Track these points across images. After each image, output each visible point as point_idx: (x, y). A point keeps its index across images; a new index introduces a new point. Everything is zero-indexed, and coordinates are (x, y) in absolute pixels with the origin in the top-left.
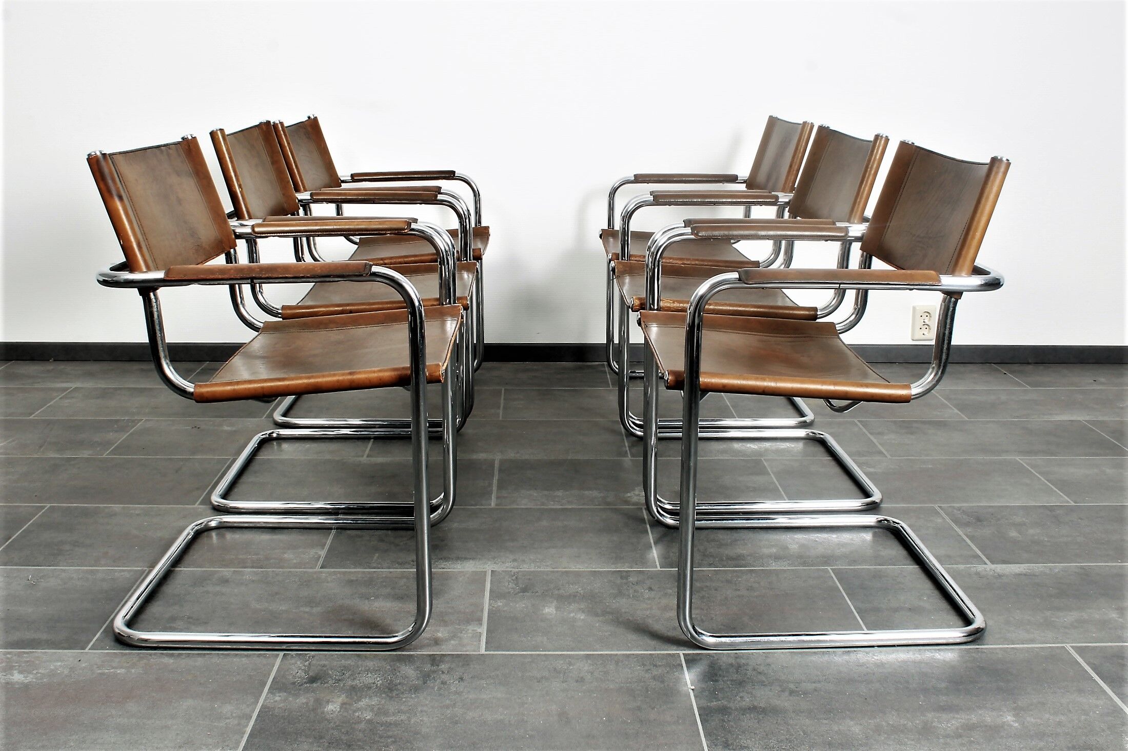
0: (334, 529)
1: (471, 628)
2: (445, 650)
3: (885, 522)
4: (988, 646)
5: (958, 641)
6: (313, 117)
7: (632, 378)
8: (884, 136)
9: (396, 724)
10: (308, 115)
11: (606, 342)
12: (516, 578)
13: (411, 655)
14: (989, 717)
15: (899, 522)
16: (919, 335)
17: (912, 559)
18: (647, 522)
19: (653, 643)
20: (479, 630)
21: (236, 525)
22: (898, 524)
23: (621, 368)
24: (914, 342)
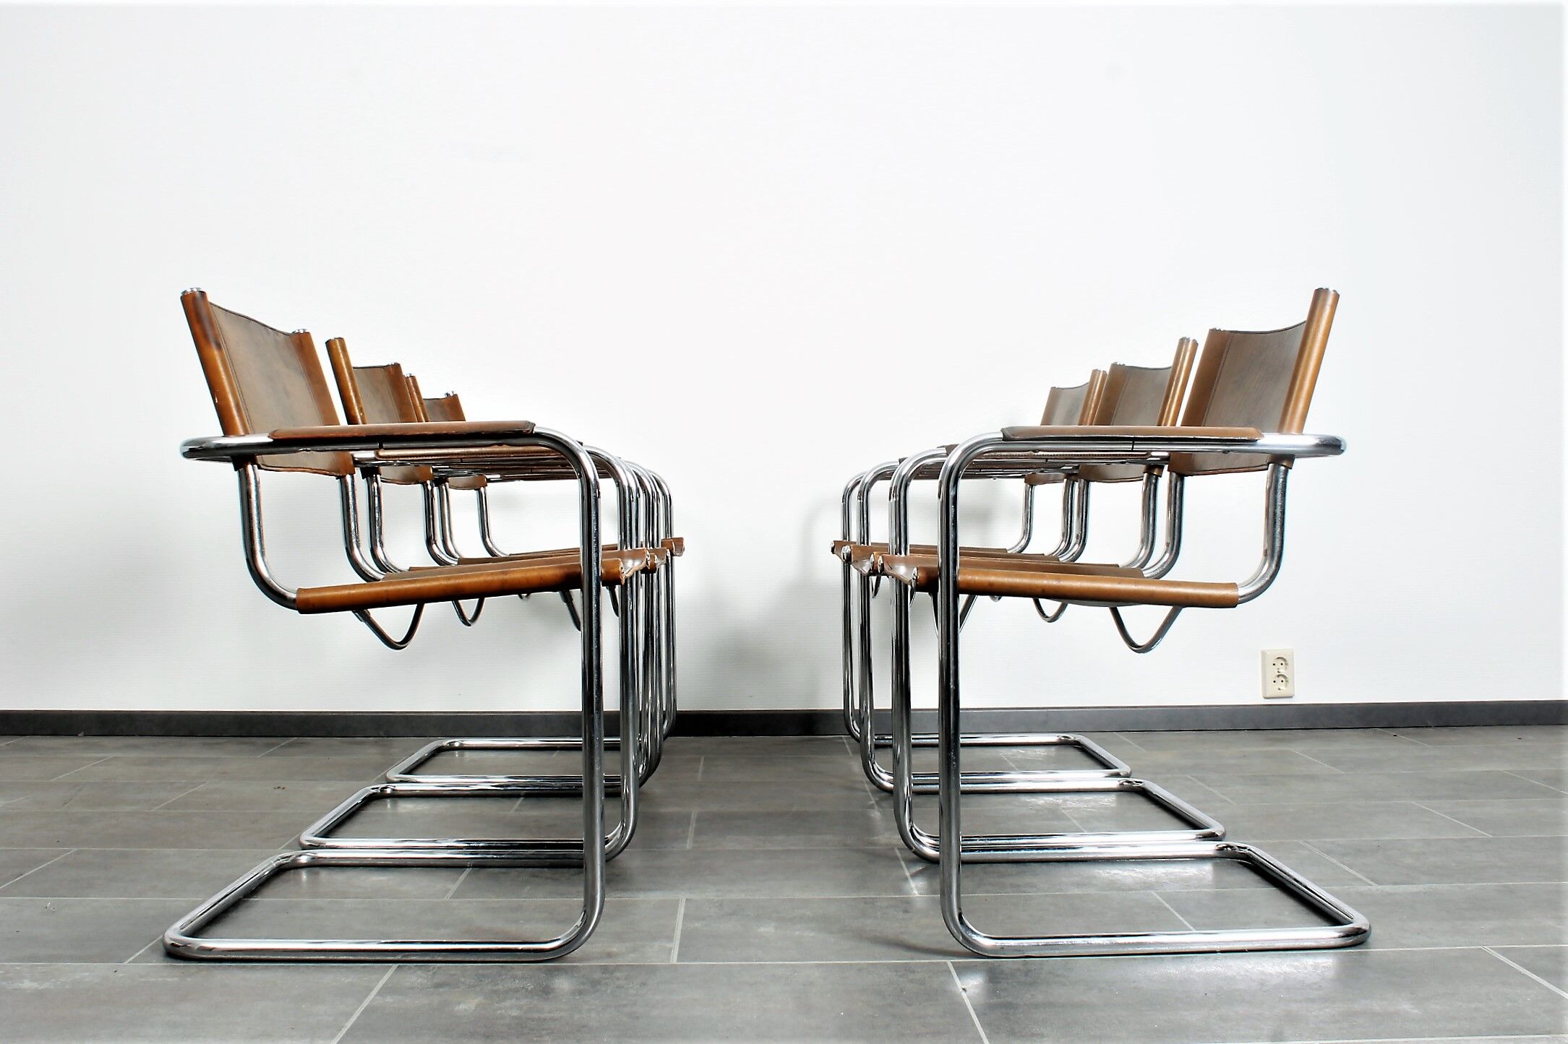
0: (470, 867)
1: (657, 945)
2: (620, 962)
3: (1229, 849)
4: (1377, 949)
5: (1332, 943)
6: (452, 395)
7: (877, 747)
8: (1191, 339)
9: (553, 1019)
10: (446, 392)
11: (843, 708)
12: (721, 905)
13: (575, 966)
14: (1377, 1006)
15: (1246, 845)
16: (1273, 690)
17: (1268, 883)
18: (901, 859)
19: (909, 954)
20: (668, 945)
21: (333, 862)
22: (1245, 848)
23: (863, 732)
24: (1267, 700)
